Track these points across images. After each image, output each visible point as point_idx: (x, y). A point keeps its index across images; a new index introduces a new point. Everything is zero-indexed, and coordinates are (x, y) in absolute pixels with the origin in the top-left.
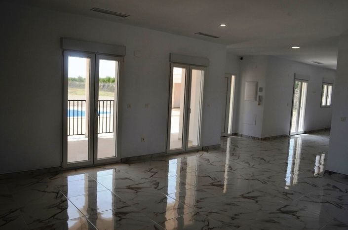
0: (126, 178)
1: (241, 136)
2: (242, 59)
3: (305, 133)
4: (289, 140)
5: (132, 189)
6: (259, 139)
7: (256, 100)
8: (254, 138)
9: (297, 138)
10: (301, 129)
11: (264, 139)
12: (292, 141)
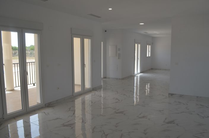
0: (57, 119)
1: (109, 78)
2: (106, 31)
3: (141, 73)
4: (134, 78)
5: (67, 126)
6: (120, 79)
7: (117, 56)
8: (117, 79)
9: (137, 76)
10: (139, 71)
11: (123, 79)
12: (135, 78)
